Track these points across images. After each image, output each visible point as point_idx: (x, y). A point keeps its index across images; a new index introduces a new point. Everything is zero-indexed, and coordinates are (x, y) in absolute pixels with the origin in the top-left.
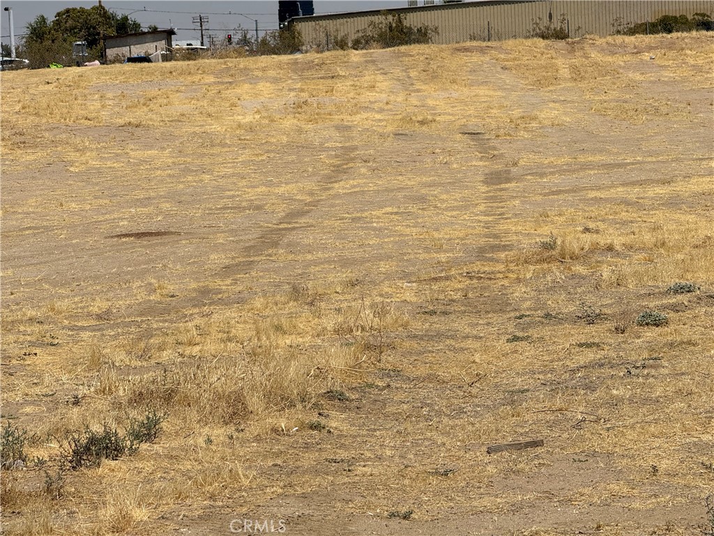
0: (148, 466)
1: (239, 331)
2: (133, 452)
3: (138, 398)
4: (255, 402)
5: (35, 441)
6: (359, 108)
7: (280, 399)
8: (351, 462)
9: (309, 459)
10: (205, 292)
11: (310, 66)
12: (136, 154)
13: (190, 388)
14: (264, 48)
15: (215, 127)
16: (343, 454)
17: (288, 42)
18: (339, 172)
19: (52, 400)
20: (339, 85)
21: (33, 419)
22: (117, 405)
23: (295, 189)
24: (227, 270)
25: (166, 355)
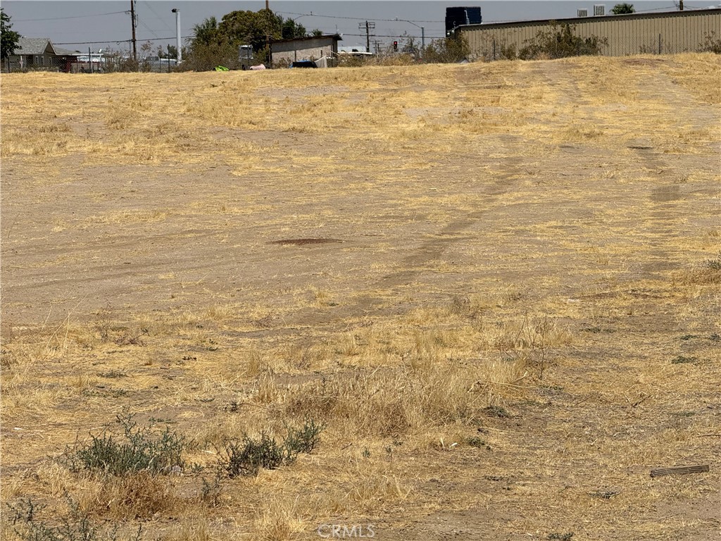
0: (305, 477)
1: (399, 342)
2: (291, 462)
3: (297, 408)
4: (413, 415)
5: (193, 447)
6: (525, 119)
7: (439, 413)
8: (511, 480)
9: (467, 476)
10: (365, 301)
11: (476, 75)
12: (299, 160)
13: (347, 399)
14: (431, 56)
15: (379, 135)
16: (502, 472)
17: (454, 50)
18: (503, 183)
19: (211, 407)
20: (506, 96)
21: (191, 425)
22: (275, 414)
23: (459, 200)
24: (388, 280)
25: (325, 364)
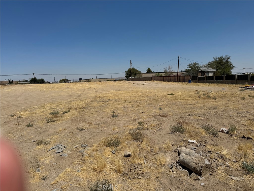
0: (69, 114)
1: (76, 103)
2: (68, 113)
3: (68, 109)
4: (78, 108)
5: (60, 112)
6: (86, 86)
7: (80, 108)
8: (85, 113)
9: (82, 113)
10: (74, 100)
11: (82, 83)
12: (68, 90)
13: (73, 108)
14: (78, 82)
15: (74, 88)
16: (84, 112)
17: (80, 81)
18: (84, 91)
19: (61, 109)
20: (84, 85)
21: (60, 110)
22: (67, 109)
23: (81, 92)
24: (75, 98)
25: (71, 105)
